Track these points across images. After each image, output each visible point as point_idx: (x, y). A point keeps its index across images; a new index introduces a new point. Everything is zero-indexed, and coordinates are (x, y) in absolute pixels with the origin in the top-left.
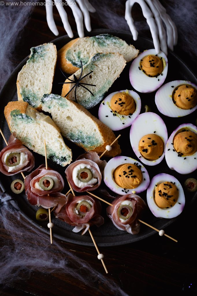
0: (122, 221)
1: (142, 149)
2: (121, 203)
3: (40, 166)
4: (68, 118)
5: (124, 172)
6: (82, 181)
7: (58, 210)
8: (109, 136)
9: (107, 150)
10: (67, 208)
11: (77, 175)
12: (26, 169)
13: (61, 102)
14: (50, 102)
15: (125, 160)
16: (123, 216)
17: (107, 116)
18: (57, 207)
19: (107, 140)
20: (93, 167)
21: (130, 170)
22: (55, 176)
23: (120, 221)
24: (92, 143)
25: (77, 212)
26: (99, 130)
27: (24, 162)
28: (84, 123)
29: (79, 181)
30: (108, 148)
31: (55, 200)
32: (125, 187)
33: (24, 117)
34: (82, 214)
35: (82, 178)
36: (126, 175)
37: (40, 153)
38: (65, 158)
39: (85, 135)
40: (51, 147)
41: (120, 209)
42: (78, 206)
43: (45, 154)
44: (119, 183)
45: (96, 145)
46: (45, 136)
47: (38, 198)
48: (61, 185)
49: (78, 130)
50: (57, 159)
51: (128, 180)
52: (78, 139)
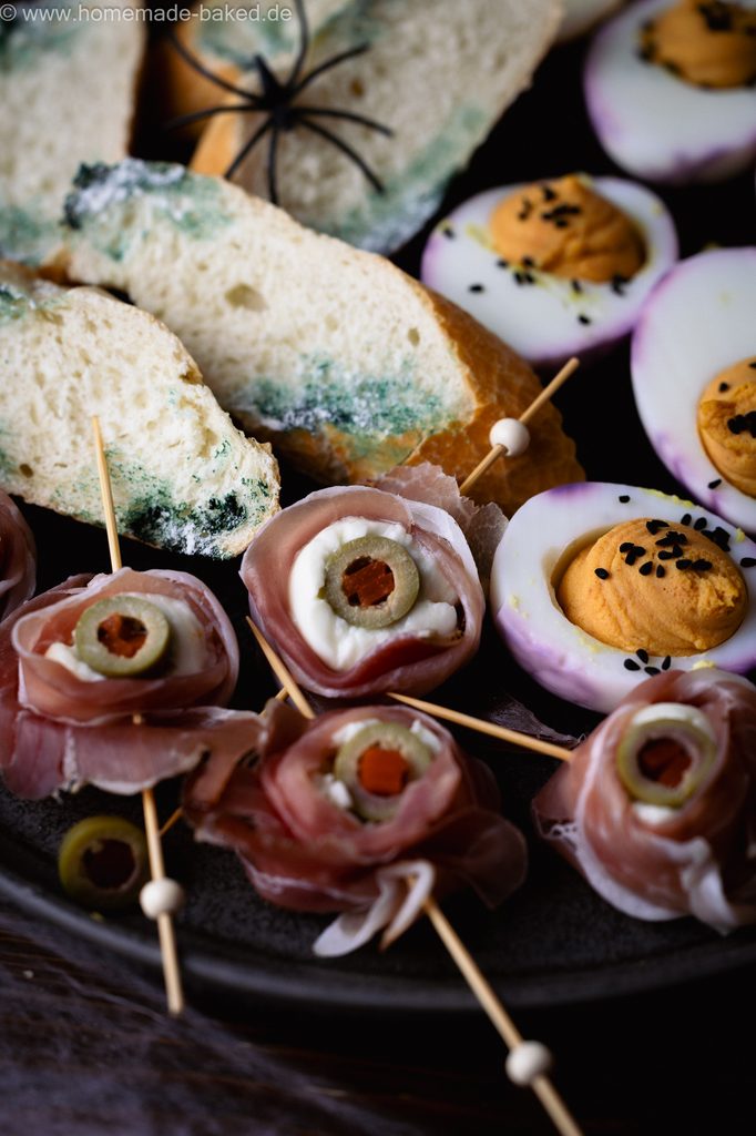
0: (653, 815)
1: (727, 419)
2: (630, 715)
3: (70, 578)
4: (242, 296)
5: (625, 548)
6: (358, 624)
7: (210, 788)
8: (506, 372)
9: (505, 450)
10: (273, 773)
11: (322, 584)
13: (187, 203)
14: (118, 215)
15: (624, 499)
16: (654, 789)
17: (477, 289)
18: (200, 770)
19: (496, 389)
20: (424, 533)
21: (662, 535)
22: (177, 597)
23: (639, 824)
24: (400, 419)
25: (339, 793)
26: (443, 325)
28: (343, 306)
29: (340, 622)
30: (505, 434)
31: (184, 735)
32: (644, 639)
34: (373, 807)
35: (354, 600)
36: (643, 561)
37: (69, 504)
38: (232, 500)
39: (346, 377)
40: (141, 450)
41: (630, 745)
42: (347, 762)
43: (102, 508)
44: (601, 622)
45: (428, 423)
46: (97, 394)
47: (68, 733)
48: (218, 662)
49: (305, 356)
50: (179, 526)
51: (659, 591)
52: (310, 404)
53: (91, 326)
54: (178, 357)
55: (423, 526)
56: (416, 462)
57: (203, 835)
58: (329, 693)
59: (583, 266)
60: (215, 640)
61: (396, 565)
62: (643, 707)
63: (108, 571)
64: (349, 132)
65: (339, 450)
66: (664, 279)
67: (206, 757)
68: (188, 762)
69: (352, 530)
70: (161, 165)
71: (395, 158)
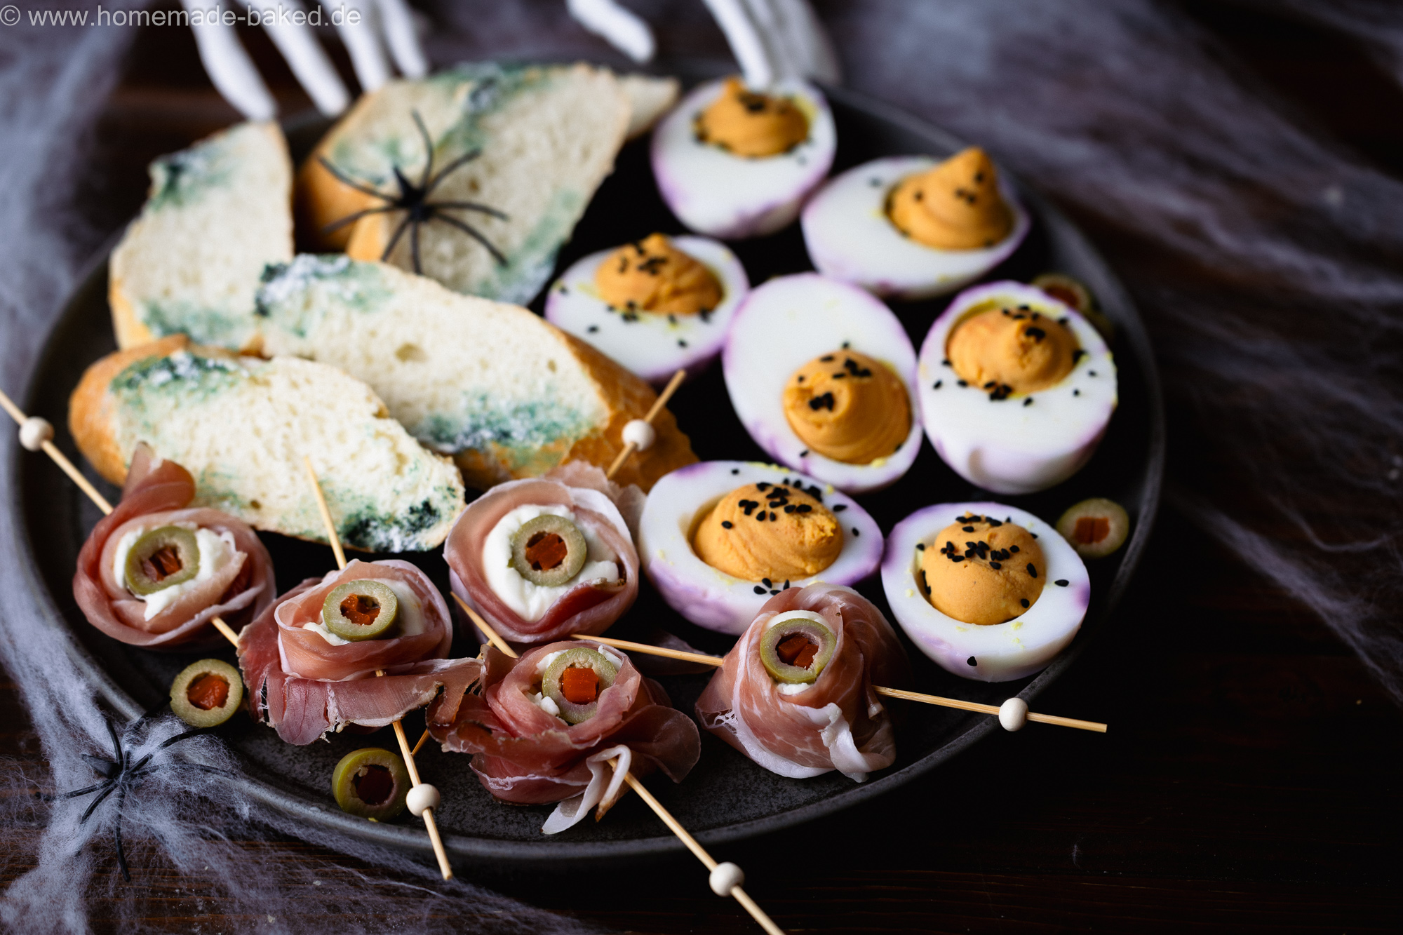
0: (794, 689)
1: (808, 400)
2: (765, 621)
4: (407, 353)
5: (742, 503)
6: (542, 584)
7: (449, 710)
8: (628, 387)
9: (636, 446)
10: (496, 696)
11: (510, 556)
12: (237, 602)
13: (354, 286)
14: (299, 300)
16: (792, 671)
17: (593, 329)
18: (438, 700)
19: (623, 399)
20: (584, 510)
21: (770, 491)
22: (397, 579)
23: (783, 698)
24: (549, 431)
25: (548, 704)
27: (220, 563)
28: (491, 349)
29: (528, 584)
30: (635, 433)
31: (421, 677)
32: (767, 570)
33: (181, 370)
34: (576, 712)
35: (536, 566)
36: (757, 511)
38: (427, 505)
39: (502, 404)
40: (348, 476)
41: (769, 641)
42: (551, 681)
44: (732, 562)
45: (573, 431)
46: (305, 438)
47: (329, 687)
48: (436, 626)
49: (465, 393)
50: (386, 531)
51: (773, 532)
52: (475, 428)
53: (295, 385)
54: (369, 399)
55: (582, 506)
56: (567, 462)
57: (446, 747)
58: (526, 639)
59: (676, 304)
60: (431, 610)
61: (567, 536)
62: (774, 615)
63: (336, 568)
64: (472, 219)
65: (504, 462)
66: (741, 306)
67: (441, 690)
68: (428, 696)
69: (528, 513)
70: (328, 257)
71: (511, 237)
